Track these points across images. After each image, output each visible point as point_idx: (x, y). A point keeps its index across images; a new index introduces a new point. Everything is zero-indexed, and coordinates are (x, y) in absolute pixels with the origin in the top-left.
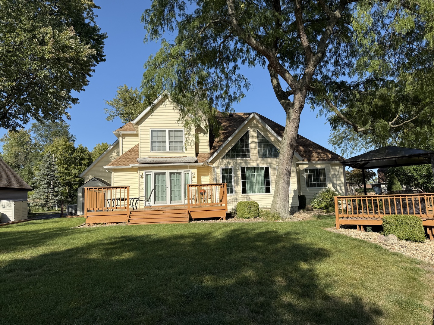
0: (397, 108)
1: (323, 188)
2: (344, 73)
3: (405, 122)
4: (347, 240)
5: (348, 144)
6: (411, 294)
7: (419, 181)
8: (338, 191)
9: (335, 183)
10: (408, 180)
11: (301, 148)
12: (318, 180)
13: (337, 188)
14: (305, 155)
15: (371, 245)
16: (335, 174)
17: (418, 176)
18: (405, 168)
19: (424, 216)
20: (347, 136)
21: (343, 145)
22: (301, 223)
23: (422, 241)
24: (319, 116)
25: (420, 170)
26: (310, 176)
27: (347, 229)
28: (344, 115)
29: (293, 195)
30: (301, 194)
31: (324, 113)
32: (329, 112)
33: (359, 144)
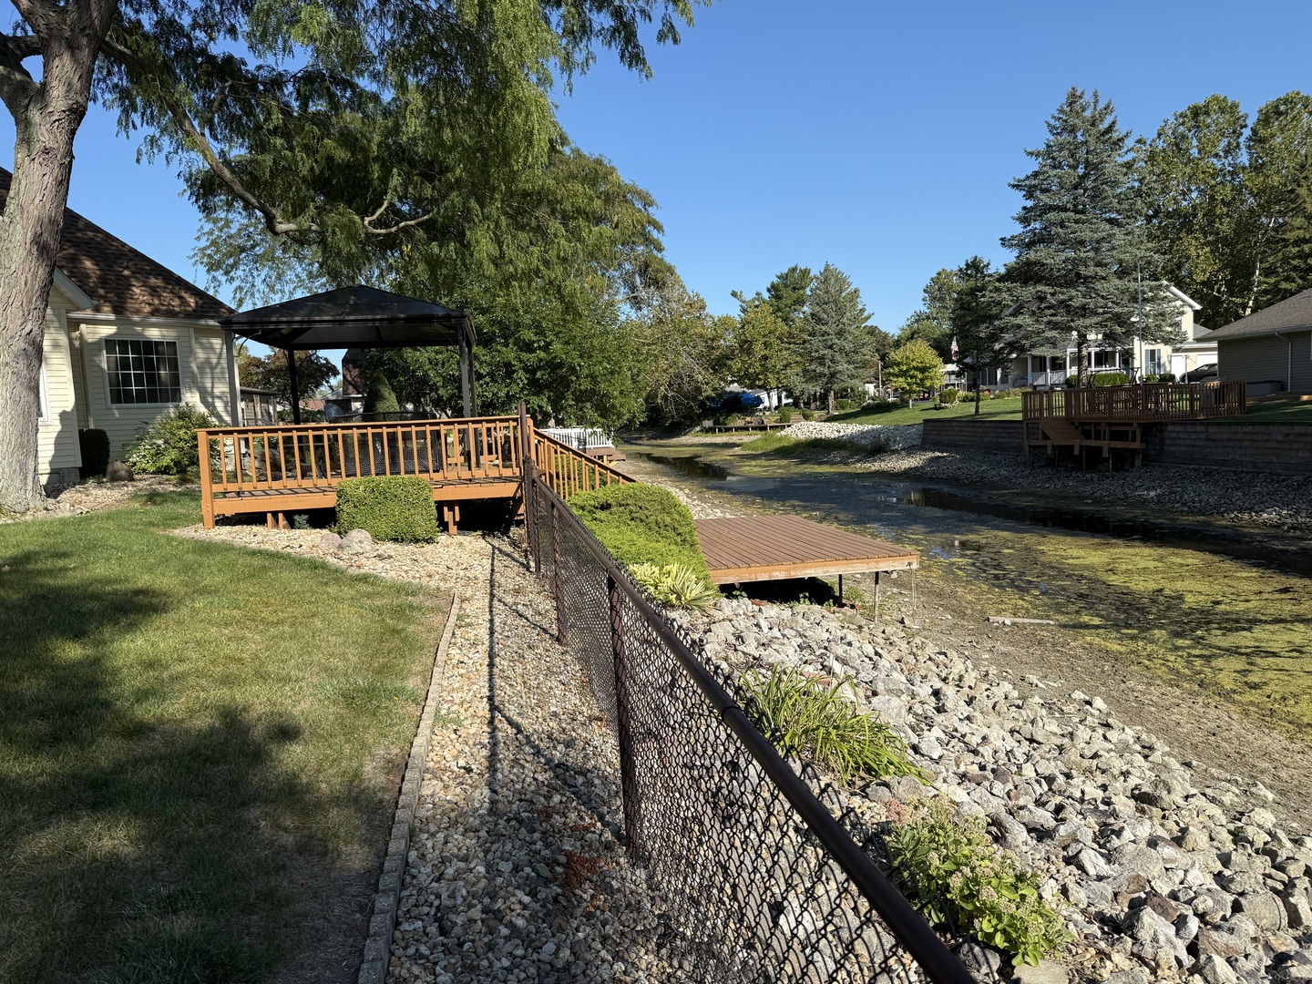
0: (385, 179)
1: (170, 405)
2: (232, 31)
3: (402, 224)
4: (232, 556)
5: (255, 273)
6: (381, 671)
7: (442, 392)
8: (219, 417)
9: (209, 390)
10: (416, 389)
11: (88, 264)
12: (153, 379)
13: (215, 407)
14: (101, 291)
15: (298, 563)
16: (208, 361)
17: (438, 379)
18: (408, 353)
19: (438, 476)
20: (253, 247)
21: (240, 273)
22: (86, 520)
23: (431, 538)
24: (144, 158)
25: (443, 364)
26: (124, 364)
27: (237, 528)
28: (233, 172)
29: (59, 428)
30: (92, 427)
31: (165, 152)
32: (180, 151)
33: (290, 275)
